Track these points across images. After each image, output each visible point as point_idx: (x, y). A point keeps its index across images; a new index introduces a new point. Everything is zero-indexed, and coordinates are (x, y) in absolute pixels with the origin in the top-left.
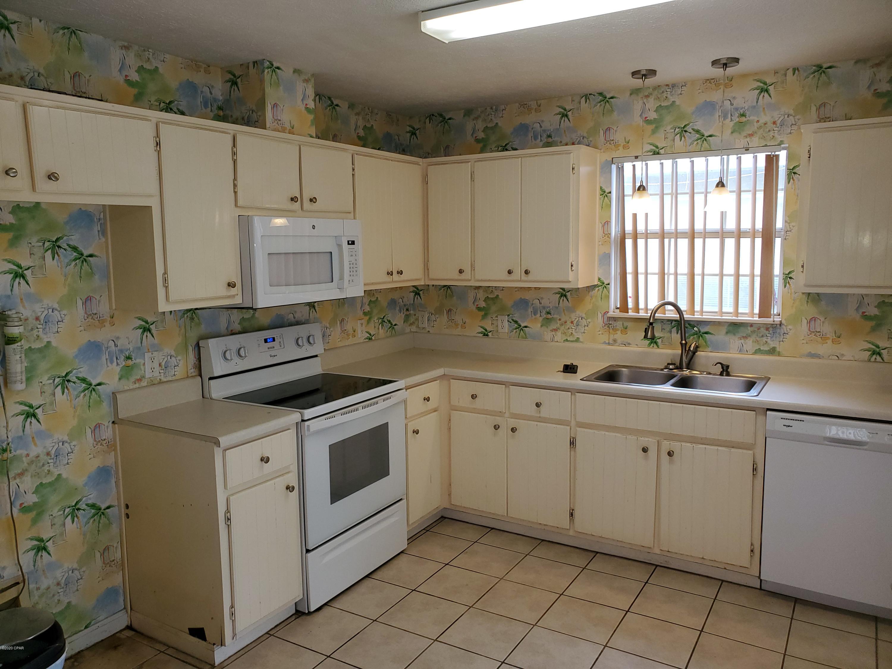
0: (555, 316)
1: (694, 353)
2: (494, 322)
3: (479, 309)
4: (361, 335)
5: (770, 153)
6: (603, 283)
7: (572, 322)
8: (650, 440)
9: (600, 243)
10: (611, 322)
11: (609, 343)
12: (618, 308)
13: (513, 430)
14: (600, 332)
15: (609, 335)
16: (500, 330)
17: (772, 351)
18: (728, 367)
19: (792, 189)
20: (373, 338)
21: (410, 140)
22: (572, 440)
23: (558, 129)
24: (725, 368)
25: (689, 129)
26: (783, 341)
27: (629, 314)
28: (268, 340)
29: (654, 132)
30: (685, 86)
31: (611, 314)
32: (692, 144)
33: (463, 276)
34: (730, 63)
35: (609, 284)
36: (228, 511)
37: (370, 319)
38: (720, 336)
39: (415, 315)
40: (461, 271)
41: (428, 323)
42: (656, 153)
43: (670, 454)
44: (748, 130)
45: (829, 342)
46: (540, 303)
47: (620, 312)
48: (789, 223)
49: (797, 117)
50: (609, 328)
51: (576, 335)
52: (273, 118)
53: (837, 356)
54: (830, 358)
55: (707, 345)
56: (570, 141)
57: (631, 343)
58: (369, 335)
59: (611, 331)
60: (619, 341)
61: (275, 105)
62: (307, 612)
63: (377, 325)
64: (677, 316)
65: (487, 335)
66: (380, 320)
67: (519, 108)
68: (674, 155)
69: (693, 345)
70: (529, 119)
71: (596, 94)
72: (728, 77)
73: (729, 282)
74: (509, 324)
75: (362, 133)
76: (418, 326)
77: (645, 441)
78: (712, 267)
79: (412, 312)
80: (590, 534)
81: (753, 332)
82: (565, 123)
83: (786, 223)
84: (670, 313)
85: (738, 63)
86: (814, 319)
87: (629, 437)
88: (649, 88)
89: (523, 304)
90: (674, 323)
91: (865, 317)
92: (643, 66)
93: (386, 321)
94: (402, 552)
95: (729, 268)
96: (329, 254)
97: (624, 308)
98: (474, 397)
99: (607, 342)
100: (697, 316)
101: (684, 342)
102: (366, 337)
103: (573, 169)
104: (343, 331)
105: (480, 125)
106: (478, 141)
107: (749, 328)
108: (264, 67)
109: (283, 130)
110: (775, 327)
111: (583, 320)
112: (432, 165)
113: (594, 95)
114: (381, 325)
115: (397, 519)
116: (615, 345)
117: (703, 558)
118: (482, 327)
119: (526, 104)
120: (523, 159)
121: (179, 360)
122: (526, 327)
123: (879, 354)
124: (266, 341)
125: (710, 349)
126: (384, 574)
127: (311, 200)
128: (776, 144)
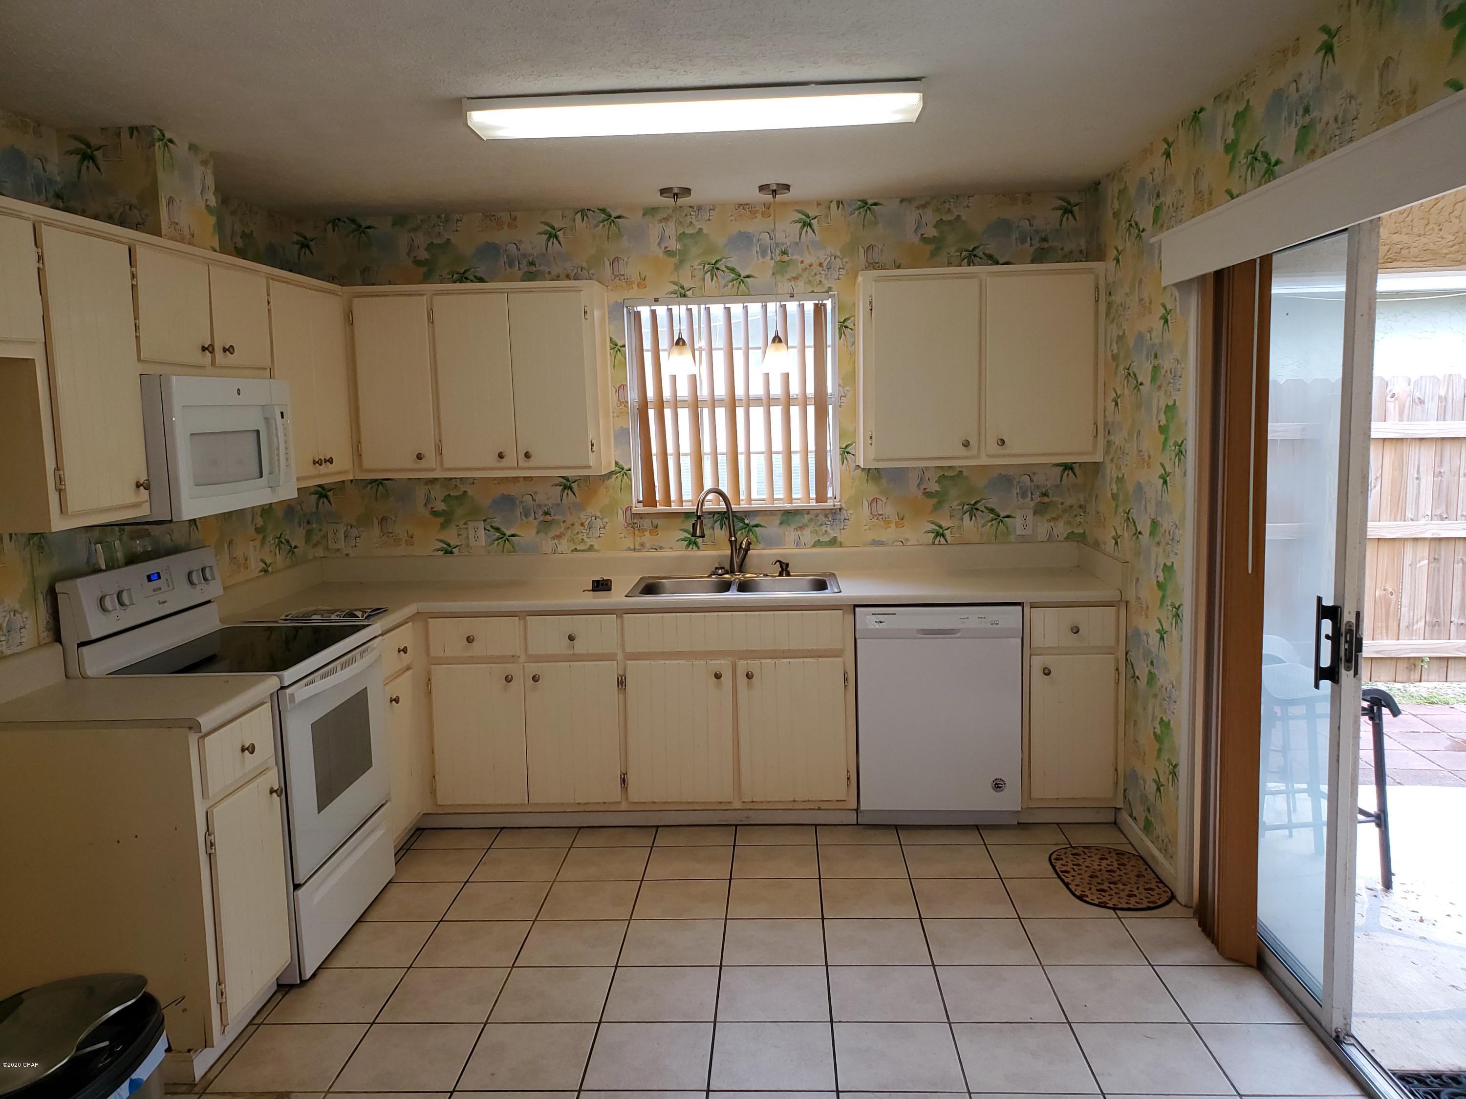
0: (557, 517)
1: (747, 550)
2: (462, 532)
3: (435, 514)
4: (255, 566)
5: (817, 302)
6: (623, 469)
7: (582, 525)
8: (722, 662)
9: (615, 415)
10: (635, 521)
11: (635, 549)
12: (640, 502)
13: (535, 679)
14: (622, 535)
15: (634, 538)
16: (472, 542)
17: (833, 542)
18: (787, 565)
19: (844, 345)
20: (270, 569)
21: (299, 256)
22: (620, 678)
23: (543, 255)
24: (784, 567)
25: (721, 265)
26: (844, 529)
27: (659, 507)
28: (153, 578)
29: (678, 267)
30: (714, 210)
31: (635, 510)
32: (726, 286)
33: (423, 464)
34: (779, 190)
35: (630, 470)
36: (209, 832)
37: (264, 538)
38: (772, 529)
39: (320, 530)
40: (419, 457)
41: (345, 542)
42: (682, 295)
43: (749, 676)
44: (791, 273)
45: (893, 525)
46: (534, 500)
47: (643, 506)
48: (843, 387)
49: (845, 260)
50: (634, 528)
51: (589, 542)
52: (170, 220)
53: (902, 542)
54: (895, 544)
55: (758, 541)
56: (563, 272)
57: (663, 546)
58: (264, 566)
59: (637, 532)
60: (648, 545)
61: (171, 201)
62: (298, 982)
63: (273, 547)
64: (723, 506)
65: (451, 553)
66: (277, 540)
67: (483, 221)
68: (706, 298)
69: (744, 542)
70: (500, 237)
71: (596, 210)
72: (764, 204)
73: (778, 461)
74: (485, 534)
75: (240, 243)
76: (328, 547)
77: (717, 664)
78: (758, 443)
79: (314, 525)
80: (650, 803)
81: (811, 520)
82: (554, 247)
83: (840, 388)
84: (713, 503)
85: (789, 190)
86: (876, 500)
87: (696, 662)
88: (668, 208)
89: (507, 502)
90: (716, 516)
91: (927, 494)
92: (676, 183)
93: (284, 541)
94: (389, 882)
95: (778, 445)
96: (255, 434)
97: (649, 499)
98: (470, 640)
99: (632, 547)
100: (744, 506)
101: (733, 539)
102: (261, 568)
103: (585, 312)
104: (233, 559)
105: (421, 240)
106: (418, 263)
107: (806, 516)
108: (154, 139)
109: (182, 240)
110: (835, 513)
111: (598, 520)
112: (360, 297)
113: (593, 211)
114: (278, 548)
115: (382, 832)
116: (643, 550)
117: (794, 801)
118: (441, 541)
119: (494, 215)
120: (511, 296)
121: (26, 618)
122: (513, 535)
123: (943, 535)
124: (149, 578)
125: (761, 546)
126: (379, 913)
127: (225, 350)
128: (824, 290)
